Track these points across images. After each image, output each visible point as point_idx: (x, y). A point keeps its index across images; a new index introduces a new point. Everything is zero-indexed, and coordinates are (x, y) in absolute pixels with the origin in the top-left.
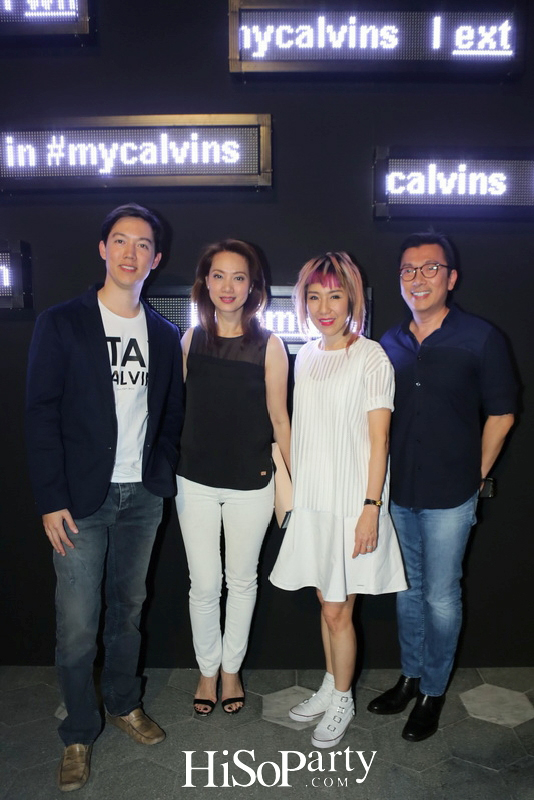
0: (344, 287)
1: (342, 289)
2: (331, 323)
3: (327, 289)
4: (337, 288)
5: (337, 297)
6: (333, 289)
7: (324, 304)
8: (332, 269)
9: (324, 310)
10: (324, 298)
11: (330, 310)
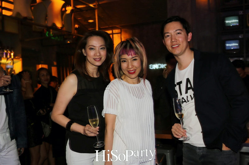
0: (138, 54)
1: (137, 55)
2: (134, 72)
3: (130, 57)
4: (135, 56)
5: (135, 60)
6: (133, 56)
7: (130, 64)
8: (131, 47)
9: (130, 67)
10: (129, 61)
11: (133, 66)
